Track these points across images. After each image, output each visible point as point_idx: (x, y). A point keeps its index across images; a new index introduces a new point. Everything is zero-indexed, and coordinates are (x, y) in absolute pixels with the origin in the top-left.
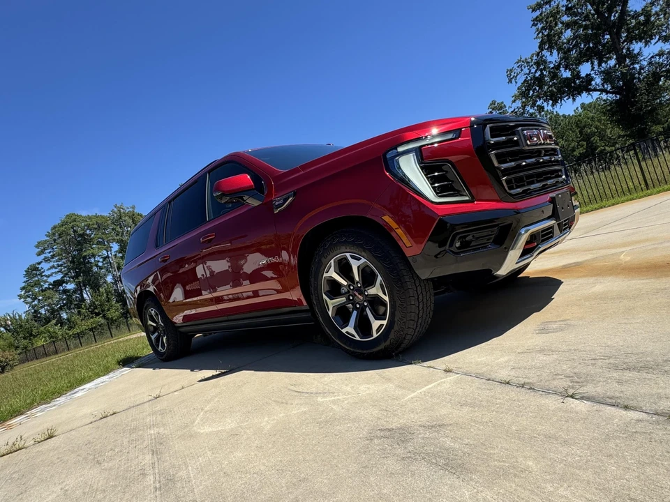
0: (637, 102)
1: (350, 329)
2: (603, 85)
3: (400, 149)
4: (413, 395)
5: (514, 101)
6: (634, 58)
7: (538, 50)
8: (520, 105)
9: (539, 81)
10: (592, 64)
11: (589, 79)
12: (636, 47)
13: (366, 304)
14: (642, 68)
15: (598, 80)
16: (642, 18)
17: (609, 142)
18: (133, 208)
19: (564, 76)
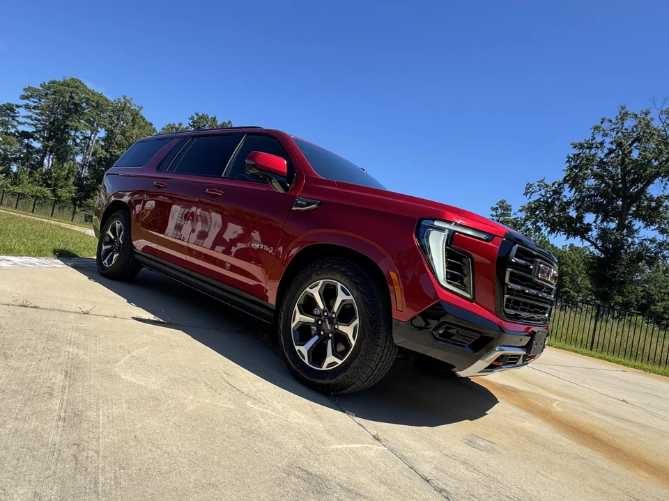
0: (615, 269)
1: (304, 350)
2: (596, 239)
3: (437, 223)
4: (338, 446)
5: (520, 211)
6: (632, 232)
7: (561, 180)
8: (523, 217)
9: (549, 207)
10: (597, 217)
11: (588, 228)
12: (638, 224)
13: (330, 335)
14: (633, 243)
15: (594, 233)
16: (653, 204)
17: (576, 288)
18: (141, 108)
19: (570, 214)
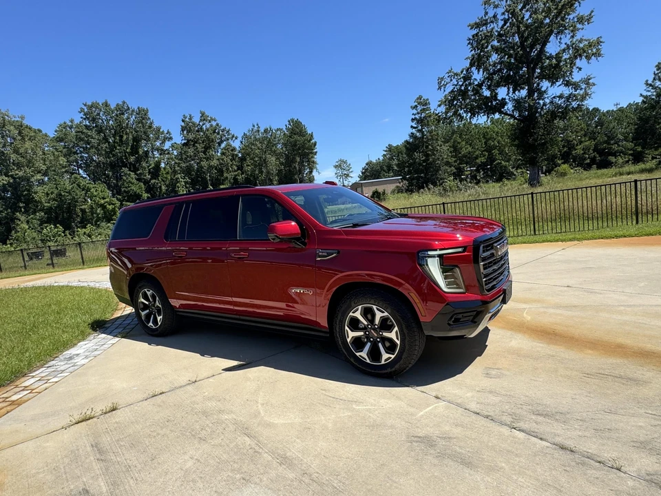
0: (535, 133)
1: (363, 354)
2: (513, 111)
3: (429, 253)
4: (422, 413)
5: (439, 106)
6: (541, 94)
7: (468, 66)
8: (444, 111)
9: (464, 93)
10: (509, 89)
11: (503, 103)
12: (545, 84)
13: (378, 340)
14: (545, 104)
15: (509, 107)
16: (554, 61)
17: (505, 157)
19: (485, 94)
